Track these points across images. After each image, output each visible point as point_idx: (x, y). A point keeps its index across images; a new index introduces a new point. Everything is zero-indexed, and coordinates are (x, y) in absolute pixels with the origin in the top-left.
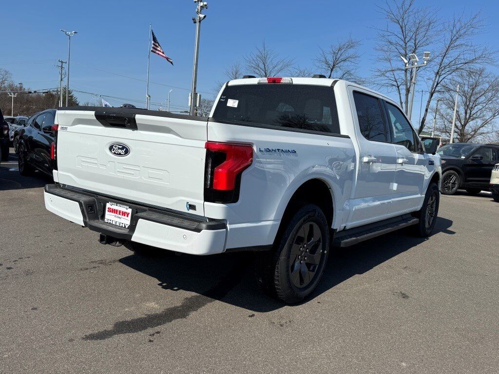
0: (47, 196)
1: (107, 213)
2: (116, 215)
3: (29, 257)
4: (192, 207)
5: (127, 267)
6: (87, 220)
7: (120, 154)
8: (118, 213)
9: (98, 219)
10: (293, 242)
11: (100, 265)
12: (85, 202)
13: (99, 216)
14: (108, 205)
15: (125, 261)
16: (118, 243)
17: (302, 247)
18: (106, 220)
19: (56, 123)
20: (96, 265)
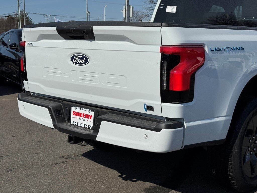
0: (21, 104)
1: (72, 116)
2: (80, 117)
3: (8, 156)
4: (150, 108)
5: (90, 161)
6: (56, 123)
7: (81, 63)
8: (82, 116)
9: (65, 122)
10: (244, 135)
11: (67, 160)
12: (53, 108)
13: (66, 119)
14: (73, 109)
15: (87, 155)
16: (84, 142)
17: (251, 139)
18: (72, 123)
19: (23, 39)
20: (64, 160)
